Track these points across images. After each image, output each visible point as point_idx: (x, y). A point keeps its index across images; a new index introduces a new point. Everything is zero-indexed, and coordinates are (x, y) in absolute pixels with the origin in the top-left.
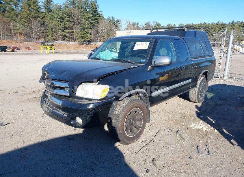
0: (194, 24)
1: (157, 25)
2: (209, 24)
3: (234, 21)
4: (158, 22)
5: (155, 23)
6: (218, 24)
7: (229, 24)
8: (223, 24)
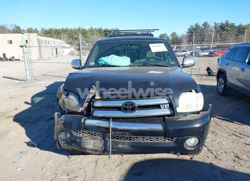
0: (57, 29)
1: (16, 28)
2: (71, 29)
3: (92, 27)
4: (17, 25)
5: (13, 26)
6: (79, 29)
7: (89, 30)
8: (83, 30)
